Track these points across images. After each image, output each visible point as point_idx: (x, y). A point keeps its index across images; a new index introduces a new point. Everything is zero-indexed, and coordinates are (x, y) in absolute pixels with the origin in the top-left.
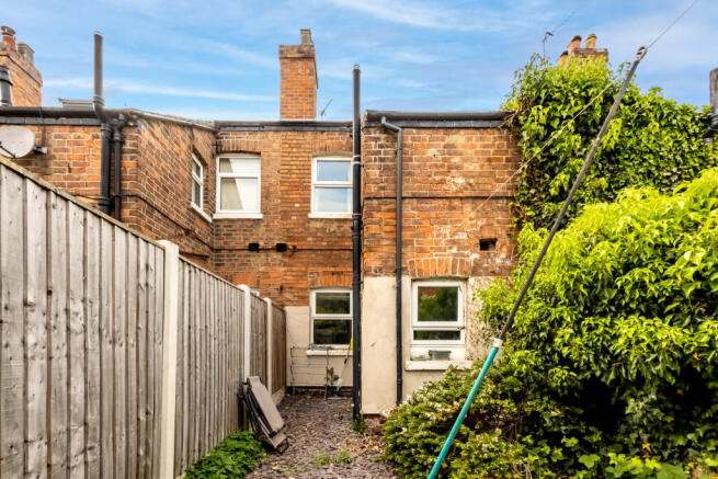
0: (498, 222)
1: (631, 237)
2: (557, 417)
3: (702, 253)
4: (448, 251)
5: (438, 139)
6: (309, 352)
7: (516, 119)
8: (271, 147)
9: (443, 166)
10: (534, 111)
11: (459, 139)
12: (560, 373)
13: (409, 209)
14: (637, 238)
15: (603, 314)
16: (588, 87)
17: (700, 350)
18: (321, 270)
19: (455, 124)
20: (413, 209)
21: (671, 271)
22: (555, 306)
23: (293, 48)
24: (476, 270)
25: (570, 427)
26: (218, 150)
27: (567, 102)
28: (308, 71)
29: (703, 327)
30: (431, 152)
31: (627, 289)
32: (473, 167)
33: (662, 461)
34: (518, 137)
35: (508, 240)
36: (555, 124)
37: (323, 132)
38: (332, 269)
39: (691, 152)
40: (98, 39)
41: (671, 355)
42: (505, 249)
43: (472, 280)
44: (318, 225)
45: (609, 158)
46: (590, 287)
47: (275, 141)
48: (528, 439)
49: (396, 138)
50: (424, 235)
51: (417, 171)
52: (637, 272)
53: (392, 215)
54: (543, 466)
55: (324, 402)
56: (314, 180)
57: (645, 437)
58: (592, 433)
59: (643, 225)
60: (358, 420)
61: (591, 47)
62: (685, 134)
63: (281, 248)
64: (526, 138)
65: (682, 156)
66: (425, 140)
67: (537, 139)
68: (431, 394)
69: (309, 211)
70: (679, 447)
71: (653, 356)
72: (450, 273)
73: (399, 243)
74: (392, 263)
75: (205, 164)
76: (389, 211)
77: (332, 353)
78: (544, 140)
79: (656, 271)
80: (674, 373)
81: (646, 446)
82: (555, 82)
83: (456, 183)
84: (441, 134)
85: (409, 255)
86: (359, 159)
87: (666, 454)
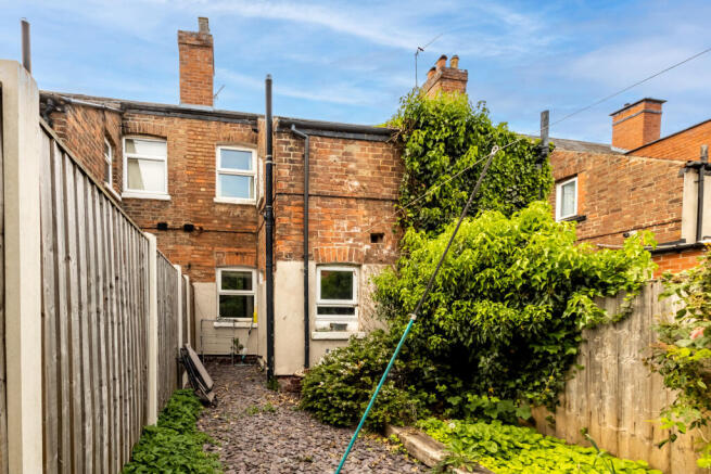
0: (385, 220)
1: (485, 247)
2: (432, 371)
3: (527, 262)
4: (346, 242)
5: (338, 147)
6: (216, 324)
7: (400, 136)
8: (177, 132)
9: (341, 170)
10: (415, 134)
11: (355, 148)
12: (436, 339)
13: (314, 205)
14: (489, 247)
15: (466, 299)
16: (455, 118)
17: (524, 323)
18: (225, 250)
19: (352, 136)
20: (317, 205)
21: (509, 271)
22: (434, 291)
23: (192, 34)
24: (367, 259)
25: (441, 379)
26: (125, 131)
27: (440, 129)
28: (207, 59)
29: (527, 308)
30: (332, 158)
31: (482, 282)
32: (366, 173)
33: (501, 399)
34: (402, 152)
35: (392, 235)
36: (430, 145)
37: (226, 123)
38: (236, 250)
39: (527, 174)
40: (25, 25)
41: (508, 326)
42: (390, 242)
43: (364, 267)
44: (223, 209)
45: (469, 175)
46: (458, 280)
47: (180, 127)
48: (412, 387)
49: (303, 144)
50: (326, 227)
51: (321, 173)
52: (488, 270)
53: (301, 209)
54: (423, 406)
55: (232, 368)
56: (219, 167)
57: (490, 383)
58: (455, 382)
59: (492, 240)
60: (272, 380)
61: (454, 66)
62: (523, 160)
63: (188, 229)
64: (408, 153)
65: (520, 176)
66: (327, 147)
67: (415, 154)
68: (341, 356)
69: (214, 196)
70: (512, 389)
71: (497, 327)
72: (347, 260)
73: (306, 233)
74: (300, 250)
75: (113, 145)
76: (296, 206)
77: (237, 325)
78: (421, 156)
79: (499, 271)
80: (509, 338)
81: (491, 390)
82: (431, 112)
83: (352, 185)
84: (340, 143)
85: (314, 244)
86: (271, 159)
87: (503, 394)
